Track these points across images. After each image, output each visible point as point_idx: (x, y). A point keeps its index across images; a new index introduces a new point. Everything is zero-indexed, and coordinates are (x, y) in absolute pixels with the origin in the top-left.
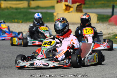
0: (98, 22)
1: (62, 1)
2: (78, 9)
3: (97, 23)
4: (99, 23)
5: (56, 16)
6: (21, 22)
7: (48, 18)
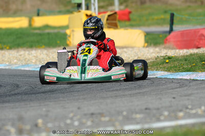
0: (146, 44)
1: (82, 9)
2: (109, 22)
3: (144, 47)
4: (147, 47)
5: (70, 36)
6: (8, 48)
7: (58, 42)
